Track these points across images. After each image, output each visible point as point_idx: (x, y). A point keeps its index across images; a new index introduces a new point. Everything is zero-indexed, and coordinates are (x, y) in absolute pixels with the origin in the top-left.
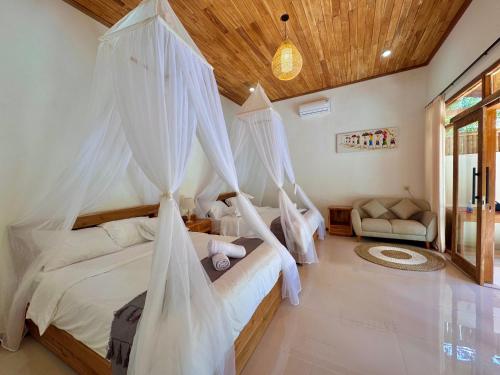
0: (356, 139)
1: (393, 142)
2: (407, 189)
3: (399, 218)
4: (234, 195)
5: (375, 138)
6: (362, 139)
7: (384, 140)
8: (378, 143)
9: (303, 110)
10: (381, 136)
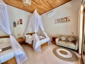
0: (59, 20)
1: (69, 20)
2: (73, 33)
3: (69, 41)
4: (35, 33)
5: (64, 20)
6: (61, 20)
7: (67, 20)
8: (65, 21)
9: (48, 15)
10: (66, 19)
